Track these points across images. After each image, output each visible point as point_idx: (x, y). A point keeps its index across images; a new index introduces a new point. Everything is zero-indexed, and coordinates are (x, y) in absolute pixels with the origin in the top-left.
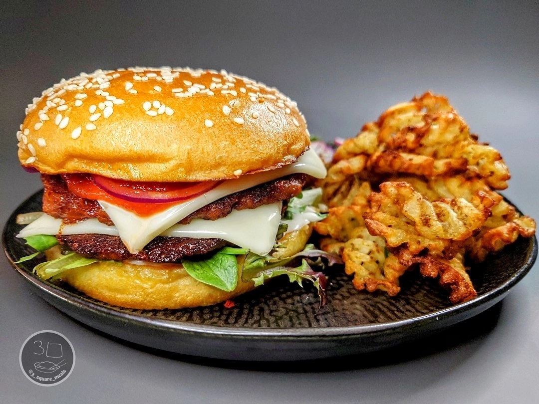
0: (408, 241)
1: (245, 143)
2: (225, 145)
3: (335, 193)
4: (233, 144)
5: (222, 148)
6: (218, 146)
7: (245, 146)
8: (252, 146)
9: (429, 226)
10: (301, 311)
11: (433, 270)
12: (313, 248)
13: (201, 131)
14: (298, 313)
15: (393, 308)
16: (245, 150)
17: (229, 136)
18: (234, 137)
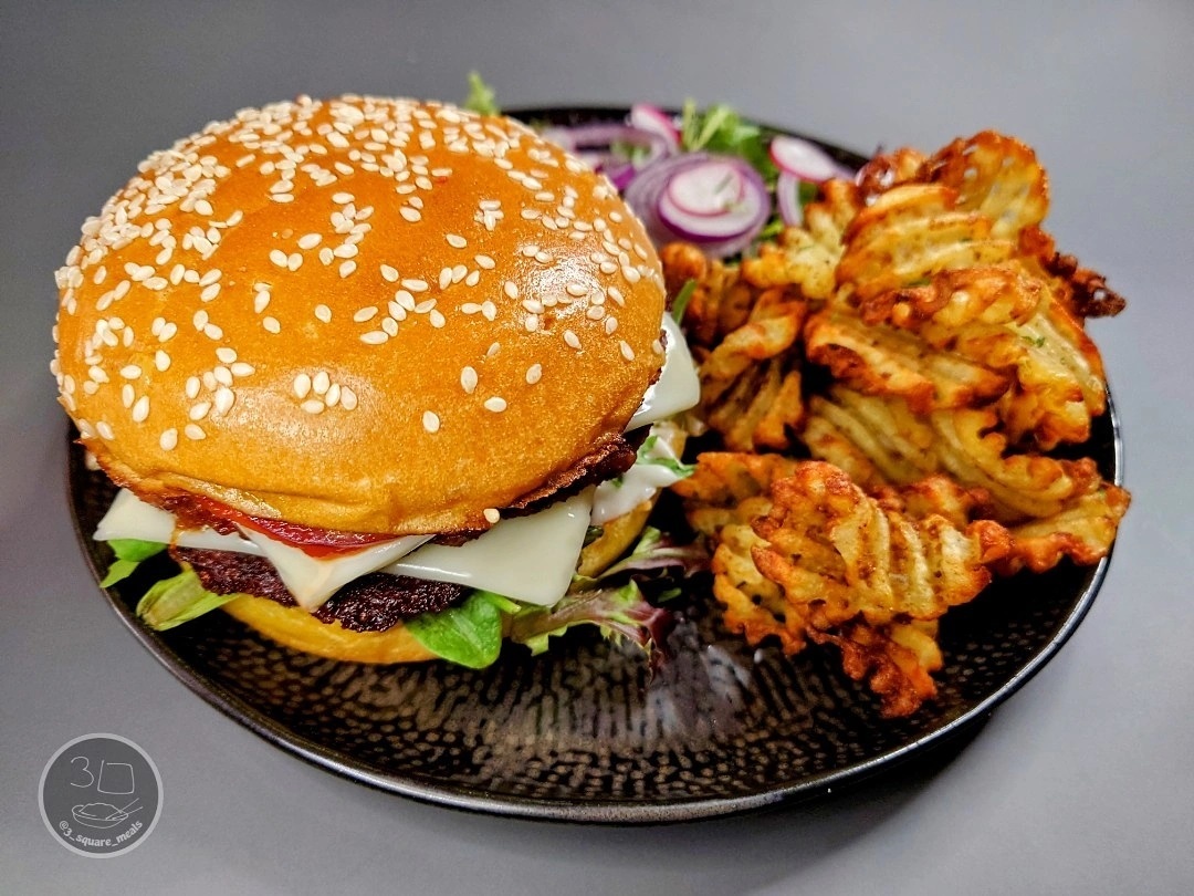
0: (825, 598)
1: (506, 453)
2: (465, 466)
3: (724, 398)
4: (482, 460)
5: (458, 473)
6: (451, 469)
7: (506, 460)
8: (521, 457)
9: (870, 584)
10: (617, 675)
11: (857, 669)
12: (657, 538)
13: (416, 441)
14: (611, 683)
15: (786, 681)
16: (505, 467)
17: (474, 443)
18: (483, 444)
